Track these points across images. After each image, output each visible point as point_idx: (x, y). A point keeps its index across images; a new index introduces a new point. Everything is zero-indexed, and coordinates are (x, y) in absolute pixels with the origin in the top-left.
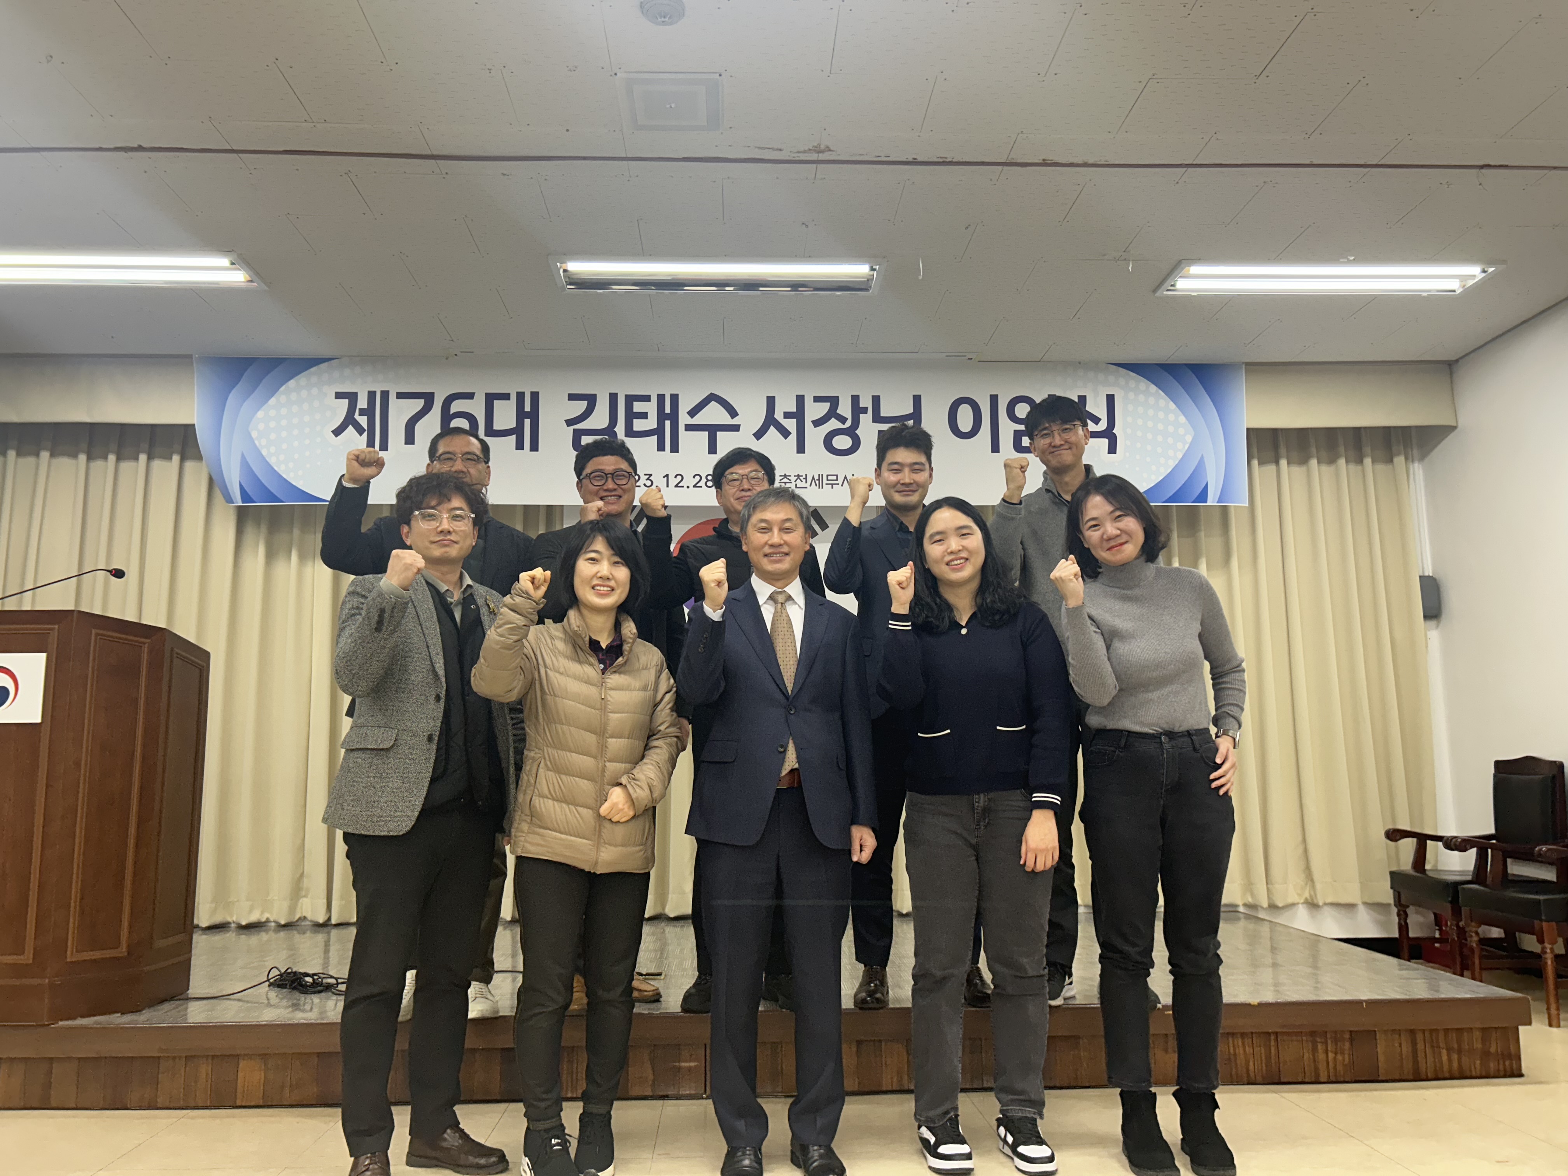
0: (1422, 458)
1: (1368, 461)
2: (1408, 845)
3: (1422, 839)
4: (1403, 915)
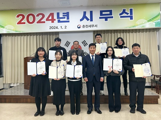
0: (158, 31)
1: (151, 32)
2: (153, 76)
3: (155, 75)
4: (152, 84)
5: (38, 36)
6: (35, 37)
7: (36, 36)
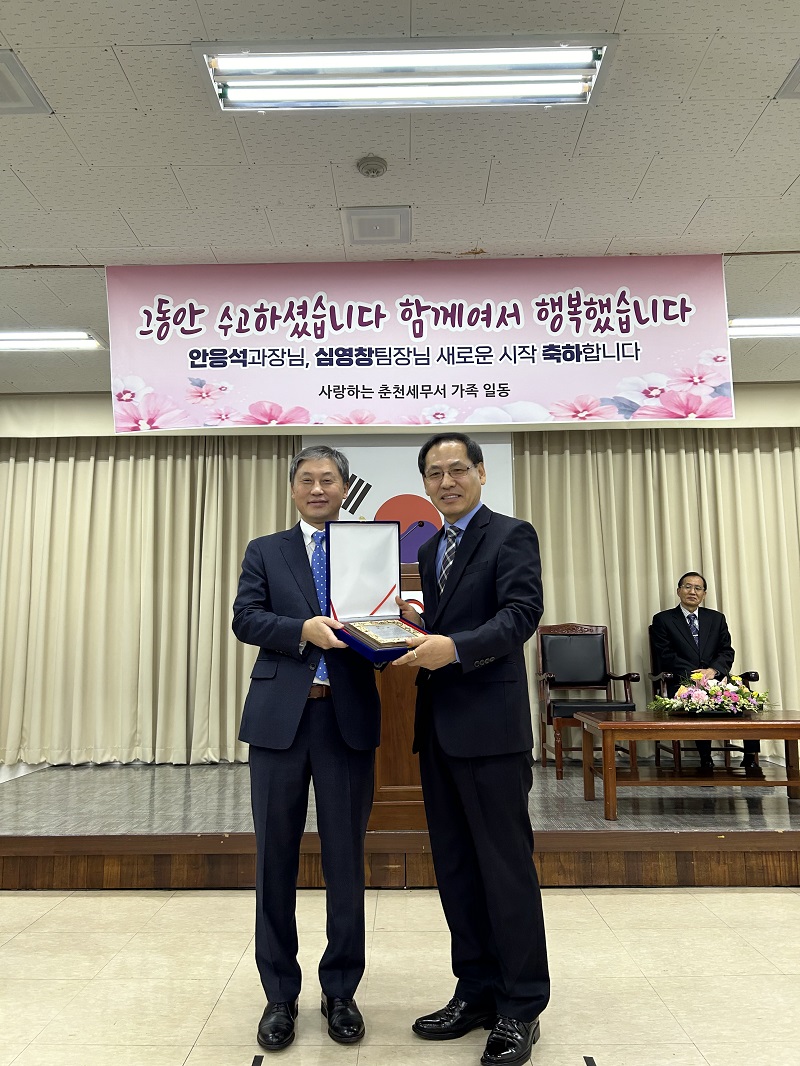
5: (167, 464)
6: (147, 466)
7: (157, 459)
